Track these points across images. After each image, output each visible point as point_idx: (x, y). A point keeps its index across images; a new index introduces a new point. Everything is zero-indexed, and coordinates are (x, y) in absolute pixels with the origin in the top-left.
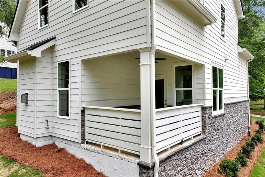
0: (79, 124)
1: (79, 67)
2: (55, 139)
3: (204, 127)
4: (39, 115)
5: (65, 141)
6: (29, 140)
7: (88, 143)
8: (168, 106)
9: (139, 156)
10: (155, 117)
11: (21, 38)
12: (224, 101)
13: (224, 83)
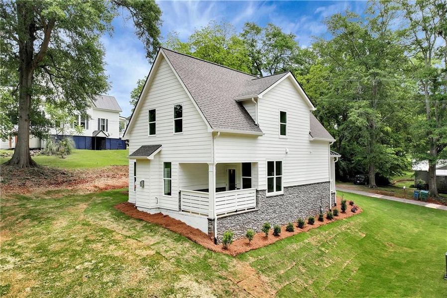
0: (178, 200)
1: (178, 166)
2: (160, 209)
3: (257, 203)
4: (152, 194)
5: (169, 211)
6: (145, 210)
7: (183, 211)
8: (238, 189)
9: (208, 216)
10: (215, 196)
11: (132, 138)
12: (283, 185)
13: (283, 171)
